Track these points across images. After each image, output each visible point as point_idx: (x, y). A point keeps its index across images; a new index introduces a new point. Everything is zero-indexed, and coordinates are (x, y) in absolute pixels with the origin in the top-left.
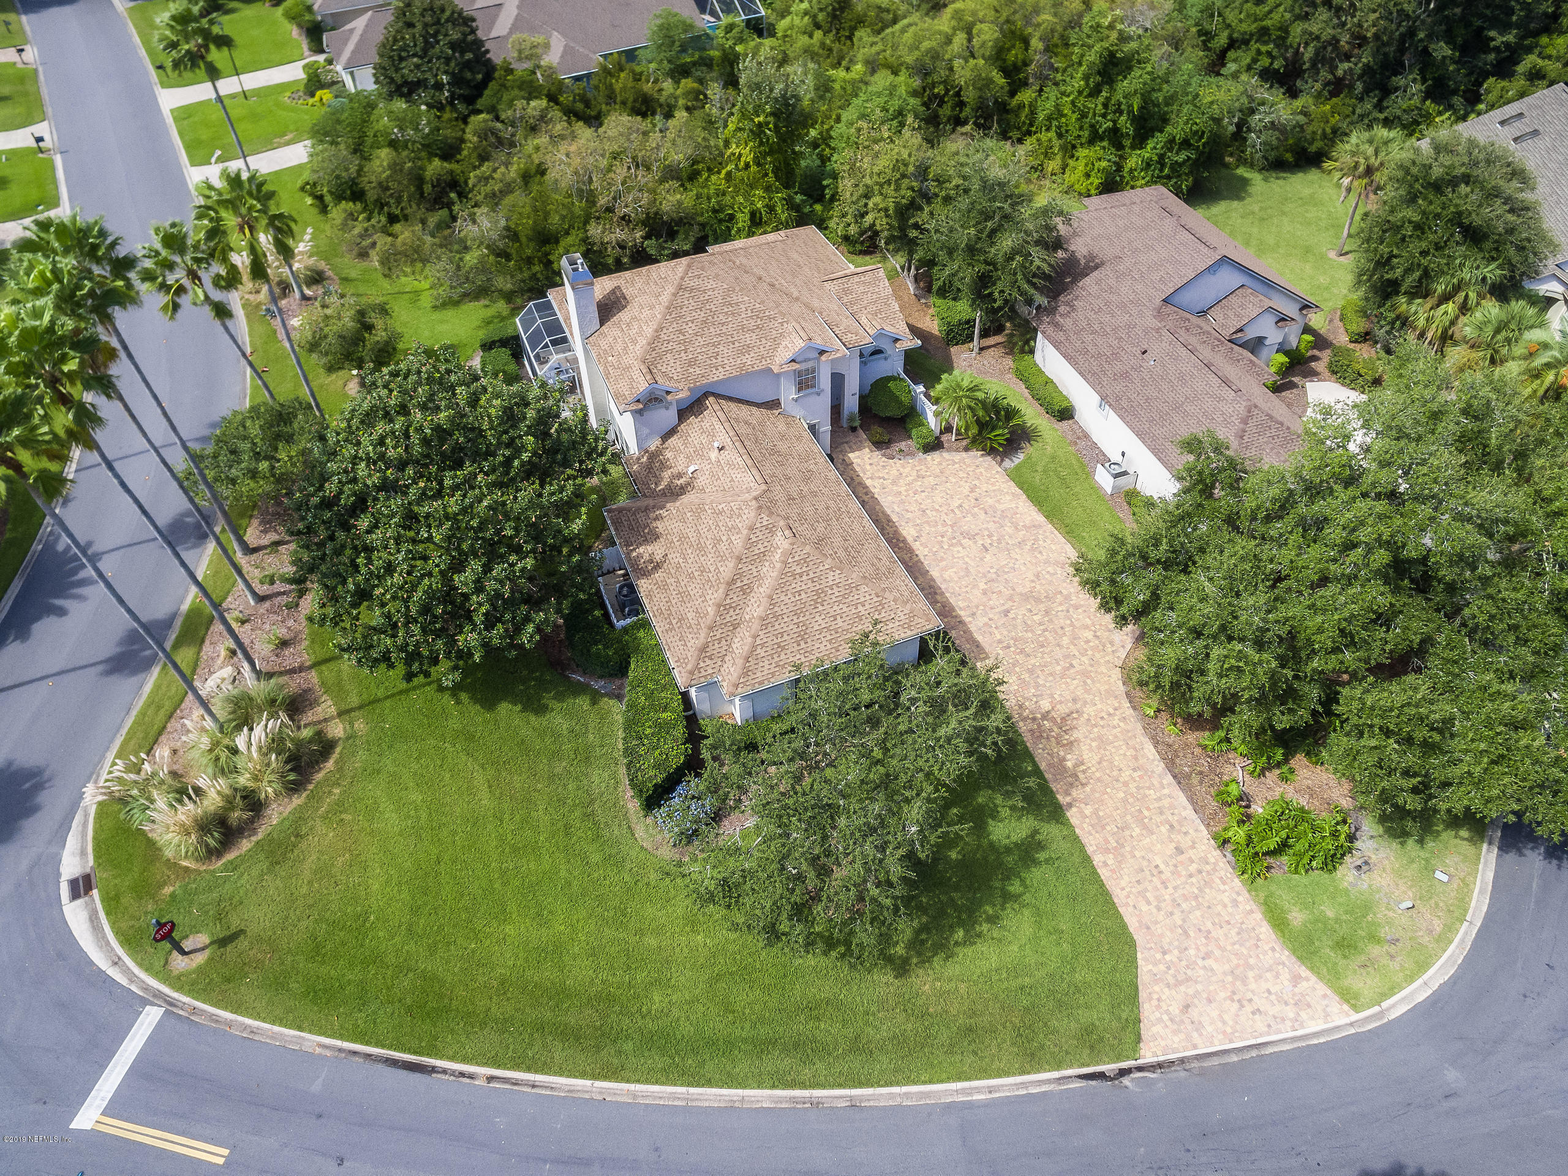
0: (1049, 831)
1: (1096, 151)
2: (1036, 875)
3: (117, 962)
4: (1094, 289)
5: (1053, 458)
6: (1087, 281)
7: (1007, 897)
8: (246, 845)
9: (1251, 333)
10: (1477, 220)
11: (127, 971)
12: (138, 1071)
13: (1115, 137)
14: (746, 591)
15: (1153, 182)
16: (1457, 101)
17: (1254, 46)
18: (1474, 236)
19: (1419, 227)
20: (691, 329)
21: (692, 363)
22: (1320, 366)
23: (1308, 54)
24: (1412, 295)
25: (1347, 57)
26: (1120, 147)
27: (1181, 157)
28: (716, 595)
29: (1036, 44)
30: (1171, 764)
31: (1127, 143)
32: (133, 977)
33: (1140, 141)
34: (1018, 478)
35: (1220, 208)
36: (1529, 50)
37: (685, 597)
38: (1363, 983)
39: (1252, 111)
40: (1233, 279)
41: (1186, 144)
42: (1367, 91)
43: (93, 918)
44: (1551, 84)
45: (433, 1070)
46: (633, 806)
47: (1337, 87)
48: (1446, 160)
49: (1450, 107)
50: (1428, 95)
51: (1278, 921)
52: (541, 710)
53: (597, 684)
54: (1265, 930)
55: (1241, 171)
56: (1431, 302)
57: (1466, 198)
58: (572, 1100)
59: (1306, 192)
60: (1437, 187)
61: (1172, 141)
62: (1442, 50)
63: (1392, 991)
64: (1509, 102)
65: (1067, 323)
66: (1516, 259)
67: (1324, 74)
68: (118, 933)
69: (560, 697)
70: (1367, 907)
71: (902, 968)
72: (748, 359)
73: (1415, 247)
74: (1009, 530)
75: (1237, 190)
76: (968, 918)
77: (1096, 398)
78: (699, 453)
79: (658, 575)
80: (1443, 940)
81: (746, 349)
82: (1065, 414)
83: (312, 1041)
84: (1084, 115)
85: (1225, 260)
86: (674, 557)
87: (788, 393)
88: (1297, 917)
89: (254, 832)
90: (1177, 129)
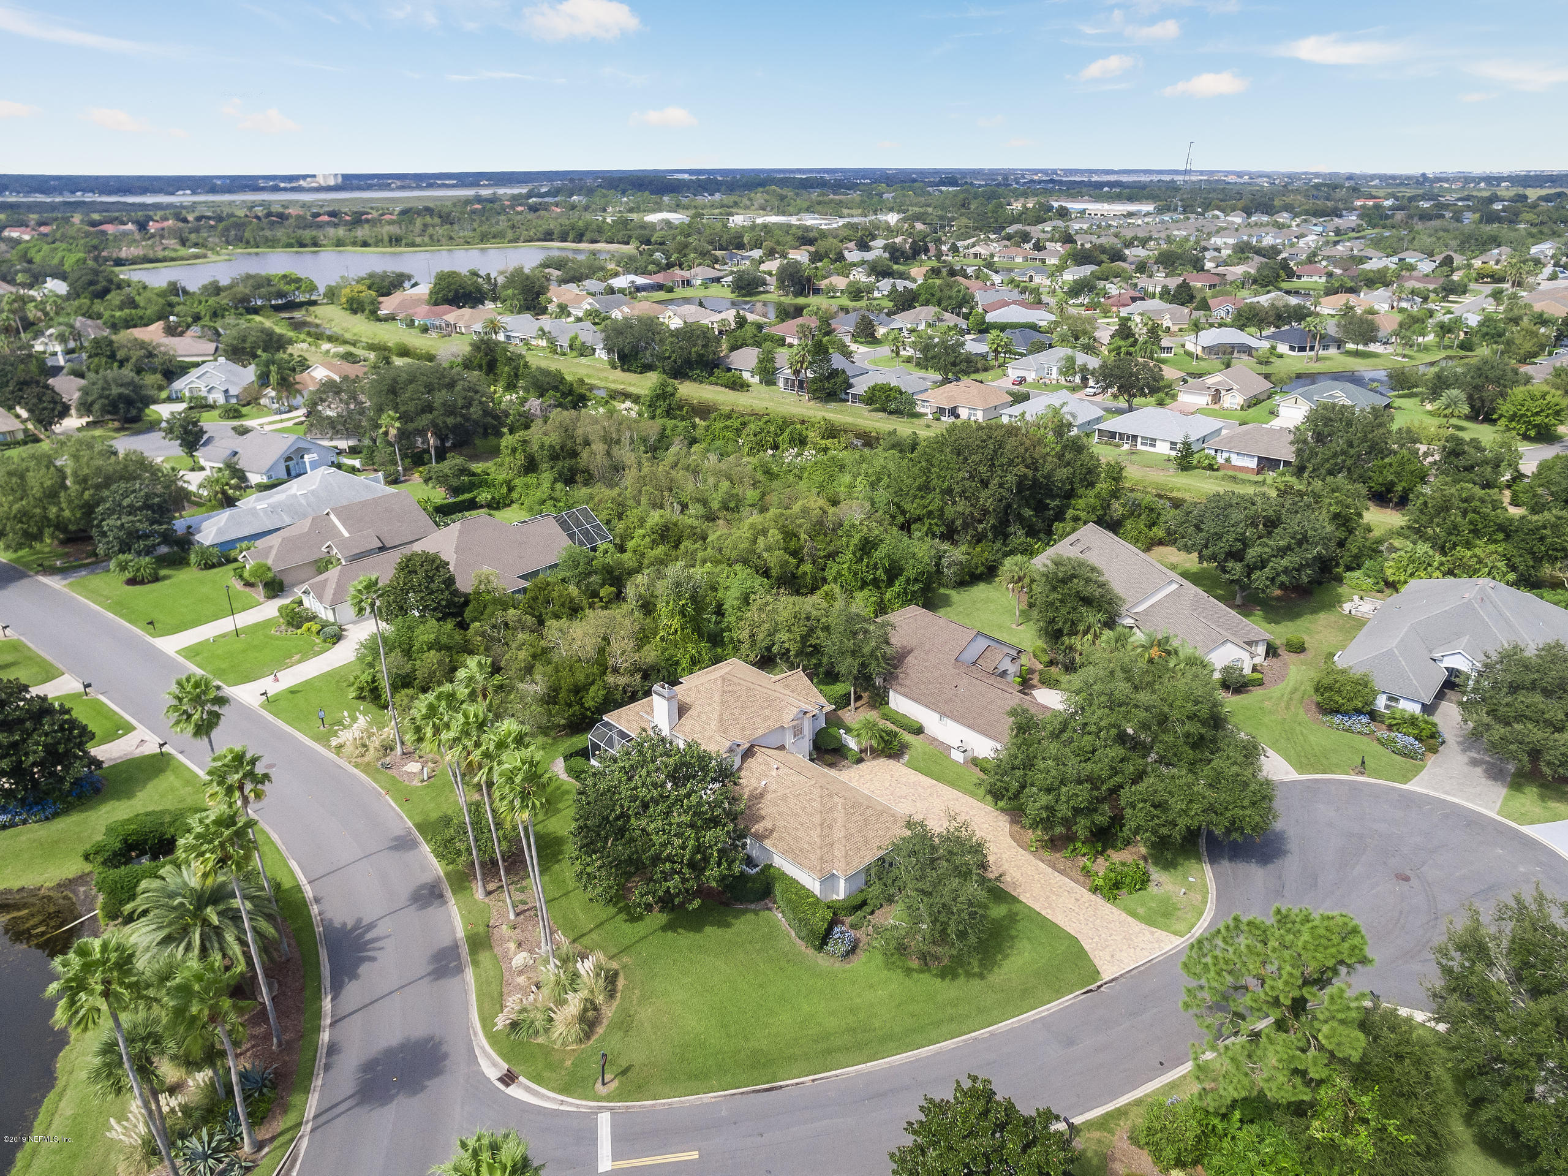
0: (1016, 908)
1: (866, 592)
2: (1020, 925)
3: (562, 1103)
4: (915, 662)
5: (925, 753)
6: (909, 658)
7: (1012, 938)
8: (600, 1030)
9: (1001, 669)
10: (1086, 594)
11: (571, 1104)
12: (616, 1138)
13: (876, 583)
14: (830, 827)
15: (903, 606)
16: (1042, 535)
17: (927, 521)
18: (1087, 601)
19: (1062, 601)
20: (737, 712)
21: (744, 729)
22: (1035, 682)
23: (959, 522)
24: (1070, 635)
25: (980, 522)
26: (879, 588)
27: (916, 587)
28: (815, 834)
29: (803, 536)
30: (1054, 868)
31: (882, 585)
32: (577, 1106)
33: (890, 583)
34: (910, 765)
35: (942, 612)
36: (1068, 506)
37: (796, 839)
38: (1181, 926)
39: (940, 558)
40: (983, 643)
41: (916, 580)
42: (995, 538)
43: (528, 1089)
44: (1085, 523)
45: (781, 1087)
46: (810, 952)
47: (979, 539)
48: (1062, 569)
49: (1040, 539)
50: (1027, 535)
51: (1134, 914)
52: (728, 925)
53: (753, 906)
54: (1130, 919)
55: (942, 591)
56: (1079, 637)
57: (1077, 584)
58: (859, 1075)
59: (983, 596)
60: (1064, 581)
61: (908, 581)
62: (1028, 512)
63: (1193, 926)
64: (1069, 534)
65: (908, 682)
66: (1109, 608)
67: (971, 532)
68: (553, 1090)
69: (736, 917)
70: (1168, 899)
71: (981, 976)
72: (770, 723)
73: (1064, 611)
74: (921, 790)
75: (946, 602)
76: (1000, 949)
77: (937, 716)
78: (765, 775)
79: (775, 835)
80: (1205, 902)
81: (767, 718)
82: (919, 731)
83: (707, 1097)
84: (856, 574)
85: (979, 633)
86: (780, 824)
87: (789, 740)
88: (1141, 911)
89: (600, 1023)
90: (910, 572)
